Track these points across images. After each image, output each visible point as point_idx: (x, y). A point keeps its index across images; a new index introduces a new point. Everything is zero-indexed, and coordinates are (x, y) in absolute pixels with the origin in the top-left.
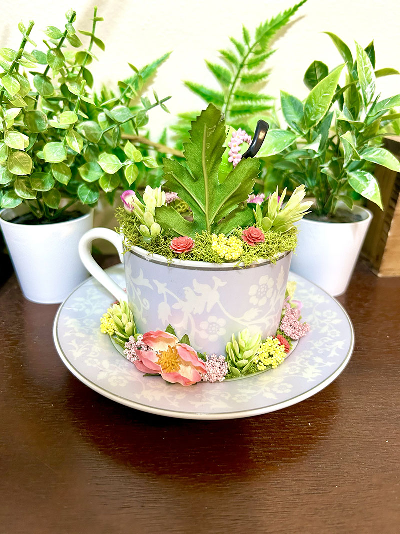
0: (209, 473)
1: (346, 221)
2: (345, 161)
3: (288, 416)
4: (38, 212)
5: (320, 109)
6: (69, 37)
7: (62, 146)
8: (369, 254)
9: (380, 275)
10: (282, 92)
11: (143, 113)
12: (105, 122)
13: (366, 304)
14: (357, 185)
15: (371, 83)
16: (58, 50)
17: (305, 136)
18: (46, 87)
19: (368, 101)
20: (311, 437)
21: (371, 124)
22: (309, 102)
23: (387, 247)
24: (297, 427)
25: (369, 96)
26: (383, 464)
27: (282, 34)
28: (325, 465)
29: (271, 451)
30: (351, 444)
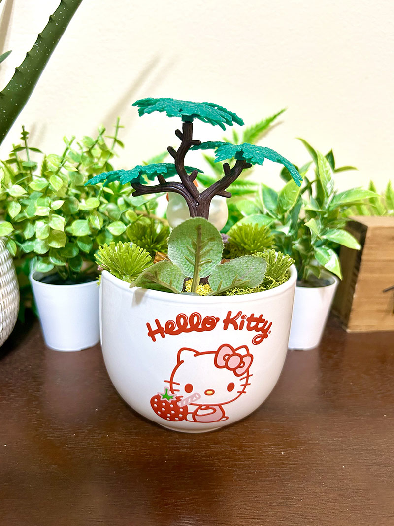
0: (201, 489)
1: (316, 285)
2: (312, 239)
3: (265, 446)
4: (64, 273)
5: (290, 201)
6: (99, 144)
7: (87, 224)
8: (339, 311)
9: (348, 331)
10: (263, 185)
11: (154, 200)
12: (123, 205)
13: (335, 356)
14: (321, 259)
15: (331, 181)
16: (89, 152)
17: (280, 220)
18: (77, 178)
19: (329, 194)
20: (283, 464)
21: (332, 210)
22: (282, 195)
23: (353, 307)
24: (272, 454)
25: (329, 191)
26: (338, 484)
27: (265, 135)
28: (292, 484)
29: (250, 473)
30: (314, 469)
